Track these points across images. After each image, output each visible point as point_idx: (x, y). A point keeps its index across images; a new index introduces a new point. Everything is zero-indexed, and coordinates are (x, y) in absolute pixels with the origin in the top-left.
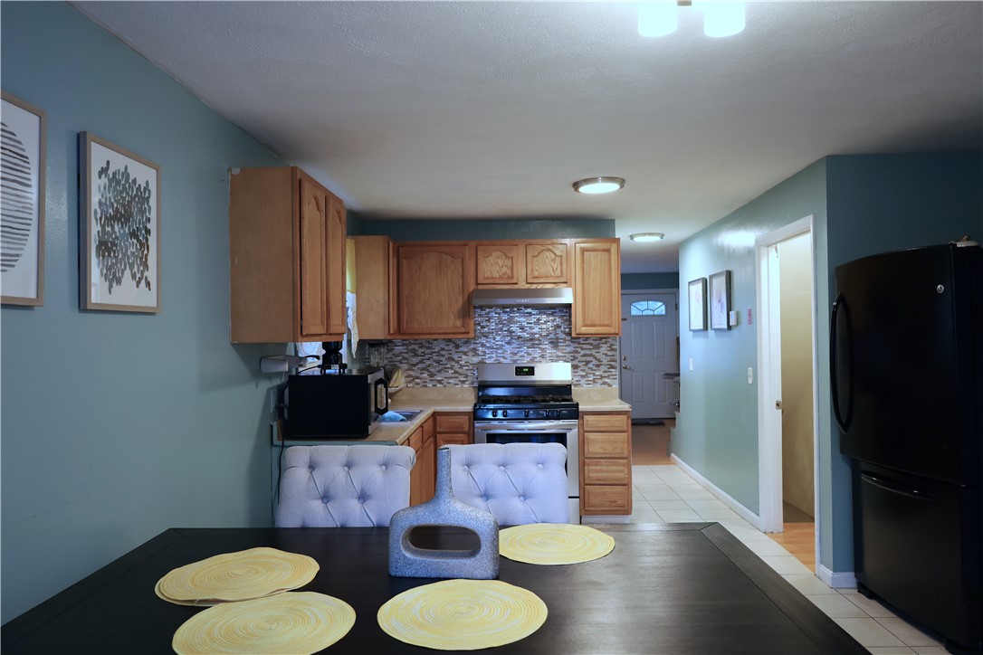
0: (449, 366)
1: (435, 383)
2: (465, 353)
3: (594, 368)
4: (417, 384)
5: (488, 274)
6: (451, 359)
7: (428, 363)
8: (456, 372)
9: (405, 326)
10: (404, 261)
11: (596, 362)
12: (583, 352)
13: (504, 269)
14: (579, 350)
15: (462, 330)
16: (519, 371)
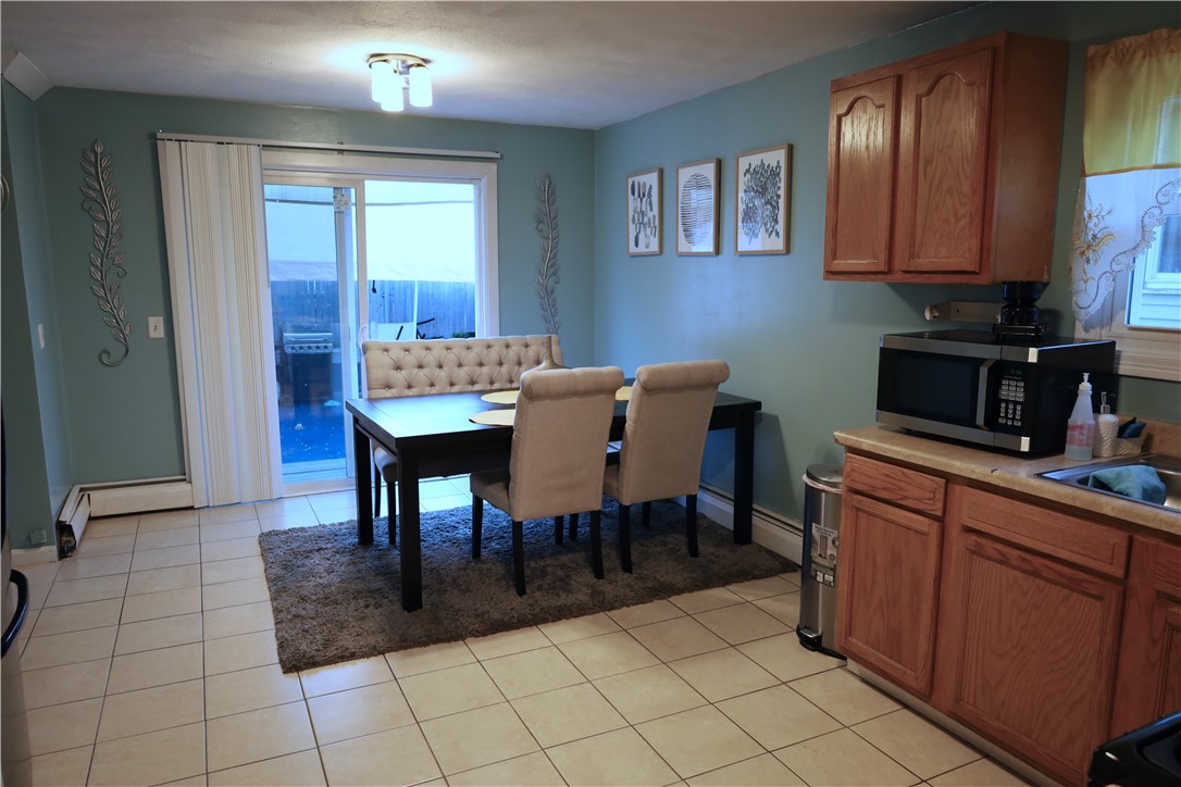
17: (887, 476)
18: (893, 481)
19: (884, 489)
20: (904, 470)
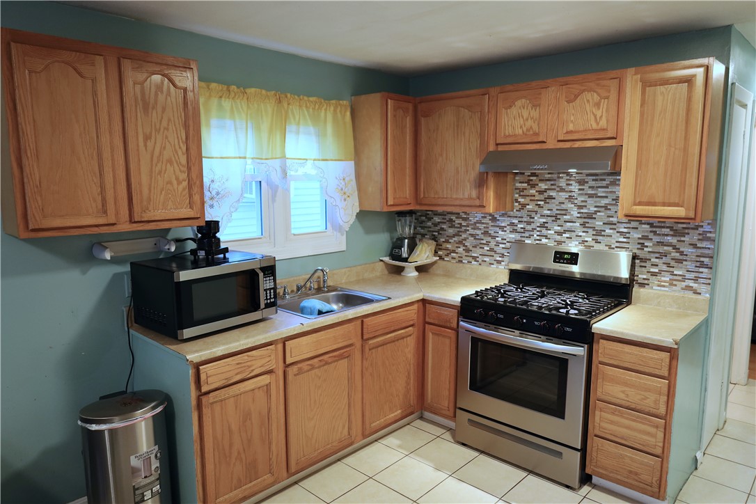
0: (484, 242)
1: (470, 259)
2: (502, 228)
3: (673, 263)
4: (453, 258)
5: (509, 131)
6: (486, 233)
7: (464, 236)
8: (491, 250)
9: (422, 196)
10: (423, 120)
11: (677, 255)
12: (656, 239)
13: (530, 123)
14: (651, 236)
15: (477, 203)
16: (560, 257)
17: (238, 364)
18: (243, 365)
19: (237, 374)
20: (248, 353)
